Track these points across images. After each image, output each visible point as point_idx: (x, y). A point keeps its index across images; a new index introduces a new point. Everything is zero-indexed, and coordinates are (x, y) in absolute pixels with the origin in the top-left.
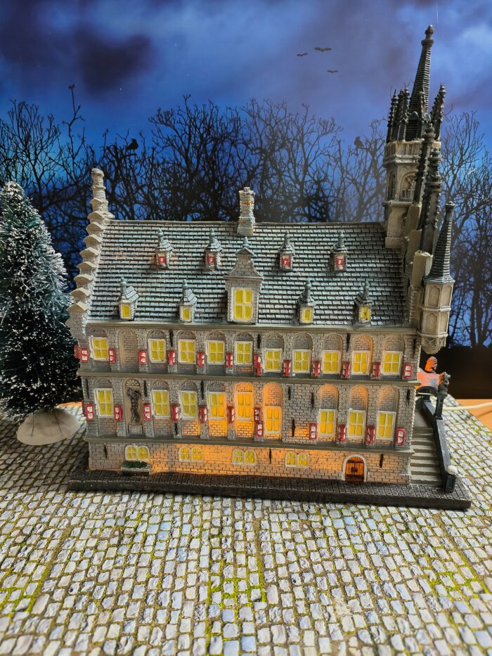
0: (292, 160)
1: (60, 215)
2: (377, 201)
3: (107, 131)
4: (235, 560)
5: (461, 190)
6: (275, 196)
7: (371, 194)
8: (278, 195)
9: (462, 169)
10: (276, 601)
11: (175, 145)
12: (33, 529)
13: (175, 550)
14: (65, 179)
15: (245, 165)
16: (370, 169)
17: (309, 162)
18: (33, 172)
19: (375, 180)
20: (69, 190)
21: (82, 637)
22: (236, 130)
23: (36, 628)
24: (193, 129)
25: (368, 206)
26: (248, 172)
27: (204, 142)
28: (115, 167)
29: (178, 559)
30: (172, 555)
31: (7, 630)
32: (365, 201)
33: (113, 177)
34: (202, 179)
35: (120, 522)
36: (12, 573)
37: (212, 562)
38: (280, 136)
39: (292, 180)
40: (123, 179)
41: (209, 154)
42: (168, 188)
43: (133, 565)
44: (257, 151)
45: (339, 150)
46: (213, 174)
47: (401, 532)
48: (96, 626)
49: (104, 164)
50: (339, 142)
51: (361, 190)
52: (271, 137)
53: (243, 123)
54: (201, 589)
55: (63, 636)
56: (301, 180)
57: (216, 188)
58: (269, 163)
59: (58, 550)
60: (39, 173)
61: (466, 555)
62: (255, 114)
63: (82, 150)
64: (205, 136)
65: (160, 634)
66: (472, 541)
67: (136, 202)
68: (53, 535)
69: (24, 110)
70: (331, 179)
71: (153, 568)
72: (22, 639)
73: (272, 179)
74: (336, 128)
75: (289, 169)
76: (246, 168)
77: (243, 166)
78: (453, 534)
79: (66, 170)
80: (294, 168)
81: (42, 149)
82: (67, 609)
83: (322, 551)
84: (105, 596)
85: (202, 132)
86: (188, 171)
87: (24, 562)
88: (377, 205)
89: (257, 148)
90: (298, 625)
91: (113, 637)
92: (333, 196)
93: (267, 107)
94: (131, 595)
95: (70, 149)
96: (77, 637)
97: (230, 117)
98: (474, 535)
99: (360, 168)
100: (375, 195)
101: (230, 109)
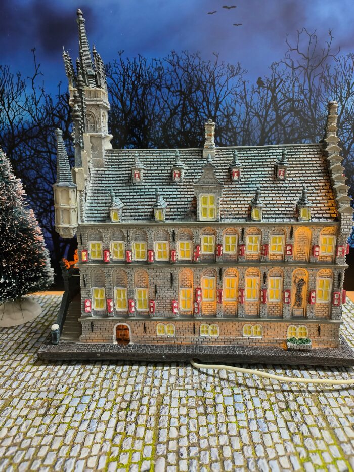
0: (206, 99)
1: (28, 149)
2: (277, 130)
3: (61, 82)
4: (135, 432)
6: (193, 129)
7: (271, 124)
8: (195, 128)
9: (350, 100)
11: (113, 91)
13: (88, 422)
14: (31, 121)
15: (168, 104)
16: (270, 104)
17: (220, 101)
18: (7, 117)
19: (274, 113)
20: (34, 130)
22: (160, 77)
24: (126, 78)
25: (269, 134)
26: (171, 111)
27: (135, 88)
28: (68, 111)
29: (88, 430)
30: (84, 426)
32: (267, 130)
34: (135, 118)
35: (51, 395)
37: (116, 434)
38: (196, 80)
39: (206, 115)
41: (140, 97)
43: (52, 434)
44: (178, 93)
45: (245, 89)
46: (143, 113)
47: (281, 410)
49: (59, 108)
50: (244, 83)
51: (263, 121)
52: (188, 82)
53: (166, 71)
54: (102, 458)
56: (213, 115)
57: (146, 124)
58: (187, 102)
60: (11, 118)
61: (336, 434)
62: (175, 63)
63: (43, 98)
64: (136, 83)
66: (343, 420)
70: (238, 113)
71: (67, 437)
73: (190, 115)
74: (241, 71)
75: (204, 107)
76: (169, 107)
77: (166, 106)
78: (327, 414)
79: (31, 114)
80: (208, 105)
81: (13, 99)
83: (211, 427)
85: (133, 80)
86: (123, 111)
88: (277, 133)
89: (178, 91)
92: (240, 127)
93: (184, 57)
94: (43, 461)
95: (33, 98)
97: (155, 66)
98: (346, 415)
99: (262, 103)
100: (275, 125)
101: (155, 60)
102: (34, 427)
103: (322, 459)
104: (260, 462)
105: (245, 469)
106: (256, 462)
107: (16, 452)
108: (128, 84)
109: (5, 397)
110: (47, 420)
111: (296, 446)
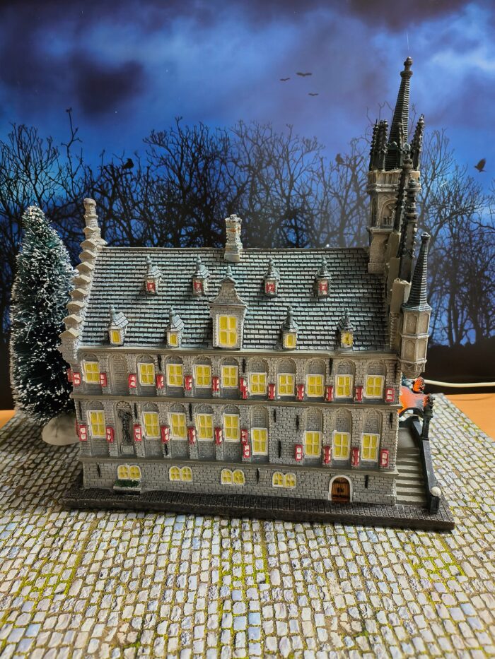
0: (279, 176)
2: (358, 213)
3: (104, 151)
4: (243, 548)
5: (435, 202)
6: (264, 210)
7: (352, 206)
8: (266, 209)
9: (435, 182)
10: (278, 583)
11: (168, 163)
12: (64, 522)
13: (190, 540)
14: (65, 197)
15: (235, 181)
16: (350, 183)
17: (294, 178)
18: (34, 191)
19: (355, 194)
20: (68, 208)
21: (112, 615)
22: (226, 150)
23: (73, 608)
24: (184, 148)
25: (350, 217)
26: (238, 189)
27: (195, 161)
28: (112, 185)
29: (192, 548)
30: (187, 544)
31: (49, 609)
32: (347, 213)
33: (110, 194)
34: (195, 195)
36: (48, 561)
37: (222, 550)
38: (267, 154)
39: (279, 194)
40: (120, 196)
41: (201, 172)
42: (163, 204)
43: (154, 553)
44: (246, 168)
45: (322, 166)
46: (205, 190)
48: (124, 605)
49: (101, 182)
50: (322, 159)
51: (343, 202)
52: (258, 156)
53: (232, 143)
54: (214, 573)
55: (97, 614)
56: (287, 195)
57: (208, 203)
58: (257, 179)
59: (87, 541)
60: (40, 192)
62: (243, 134)
63: (81, 170)
64: (196, 155)
65: (179, 611)
67: (133, 218)
68: (82, 527)
69: (24, 133)
70: (314, 193)
71: (171, 555)
72: (62, 617)
73: (260, 194)
74: (318, 146)
75: (276, 185)
76: (235, 184)
77: (233, 183)
79: (65, 188)
80: (281, 183)
81: (42, 169)
82: (98, 591)
83: (320, 539)
84: (131, 580)
85: (193, 151)
86: (181, 187)
87: (58, 551)
88: (358, 216)
89: (246, 166)
90: (297, 603)
91: (140, 614)
92: (318, 209)
93: (254, 128)
94: (153, 579)
95: (68, 169)
96: (109, 615)
97: (219, 137)
99: (341, 182)
100: (356, 207)
101: (220, 129)
102: (132, 547)
103: (435, 565)
104: (374, 570)
105: (360, 576)
106: (371, 570)
107: (121, 572)
108: (187, 155)
109: (90, 520)
110: (145, 540)
111: (408, 554)
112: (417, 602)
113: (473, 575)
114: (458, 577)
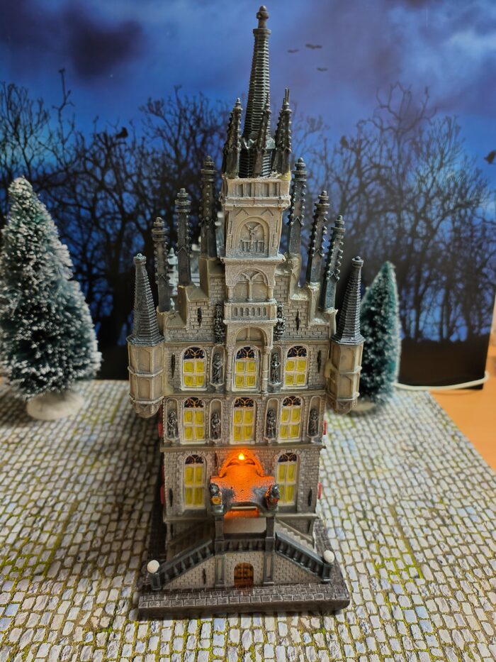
1: (50, 200)
2: (359, 200)
3: (97, 118)
5: (439, 192)
7: (353, 192)
9: (442, 172)
11: (164, 134)
12: (46, 502)
14: (55, 165)
16: (353, 168)
18: (22, 156)
19: (358, 180)
20: (58, 176)
21: (88, 599)
23: (51, 590)
24: (182, 120)
25: (350, 204)
27: (193, 134)
28: (105, 155)
31: (28, 590)
32: (347, 199)
33: (103, 164)
34: (191, 171)
35: (120, 499)
36: (29, 541)
40: (113, 167)
41: (198, 146)
42: (157, 178)
43: (131, 539)
45: (325, 149)
48: (99, 591)
49: (94, 151)
50: (325, 141)
55: (73, 598)
59: (67, 523)
60: (29, 157)
63: (72, 135)
64: (194, 128)
67: (126, 191)
68: (62, 508)
69: (14, 94)
70: (315, 176)
72: (40, 598)
74: (323, 126)
79: (56, 154)
81: (32, 133)
82: (75, 574)
84: (107, 565)
85: (192, 124)
86: (177, 161)
87: (39, 531)
91: (113, 600)
94: (128, 565)
95: (59, 134)
96: (84, 599)
97: (219, 110)
99: (344, 167)
100: (357, 194)
101: (220, 101)
102: (110, 532)
107: (98, 556)
108: (185, 128)
109: (70, 502)
112: (375, 602)
113: (431, 578)
114: (417, 580)
